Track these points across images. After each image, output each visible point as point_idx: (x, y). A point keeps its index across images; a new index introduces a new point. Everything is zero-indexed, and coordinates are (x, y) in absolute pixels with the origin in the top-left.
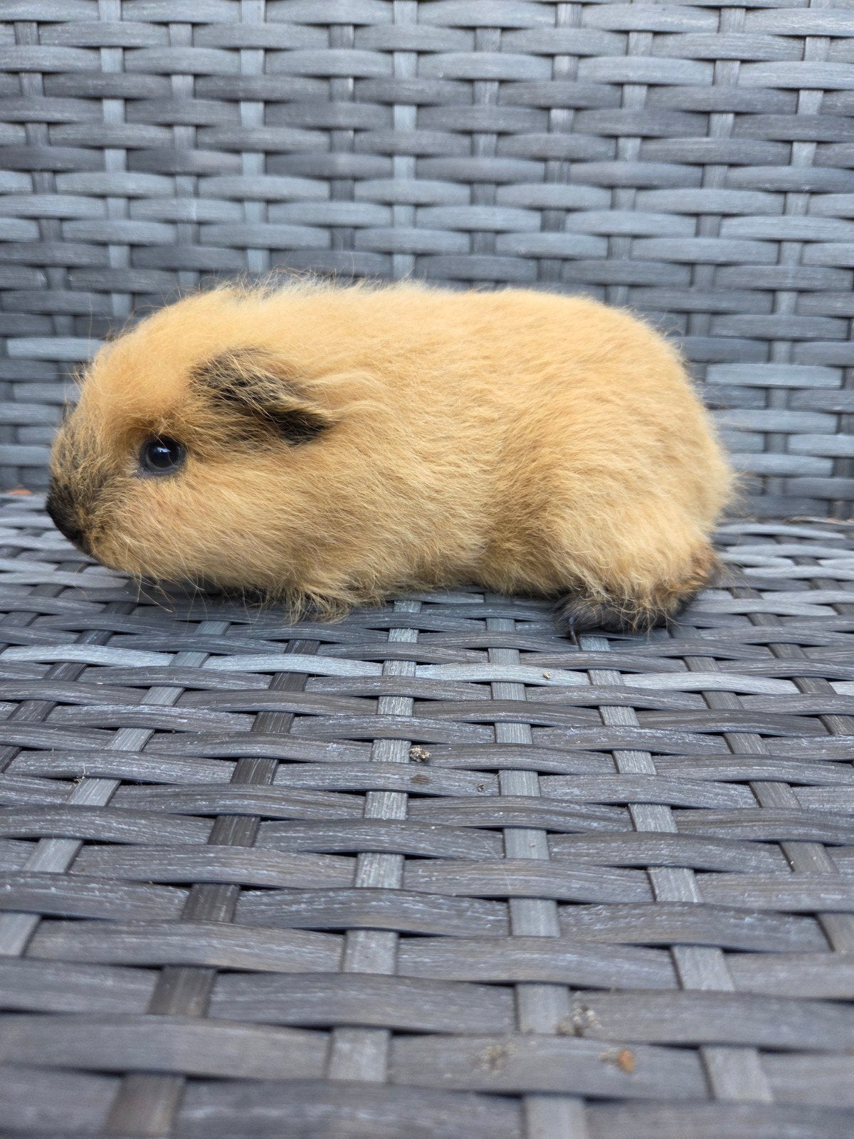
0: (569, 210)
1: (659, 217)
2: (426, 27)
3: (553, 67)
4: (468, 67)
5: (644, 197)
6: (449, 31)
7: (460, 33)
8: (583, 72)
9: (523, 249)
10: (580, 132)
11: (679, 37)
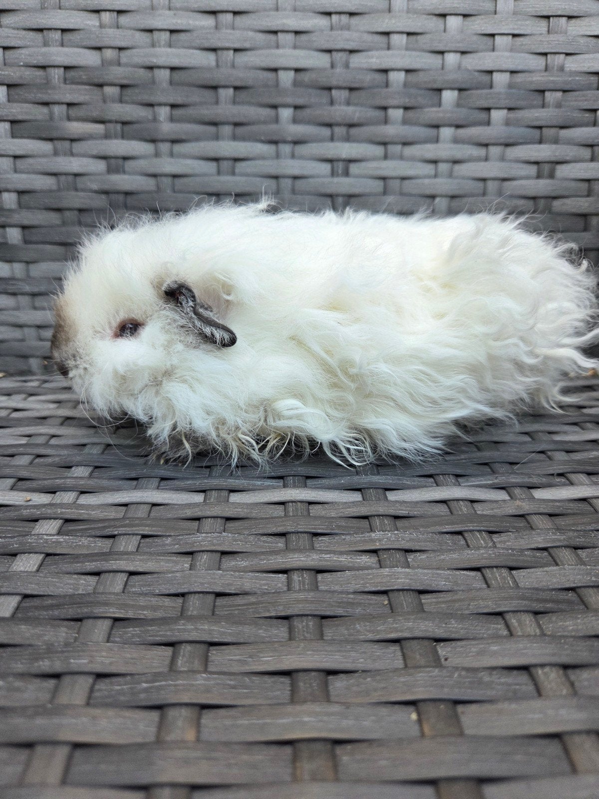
0: (125, 158)
1: (189, 162)
2: (6, 30)
3: (102, 56)
4: (40, 58)
5: (177, 148)
6: (24, 32)
7: (32, 34)
8: (124, 60)
9: (95, 187)
10: (126, 102)
11: (188, 34)
